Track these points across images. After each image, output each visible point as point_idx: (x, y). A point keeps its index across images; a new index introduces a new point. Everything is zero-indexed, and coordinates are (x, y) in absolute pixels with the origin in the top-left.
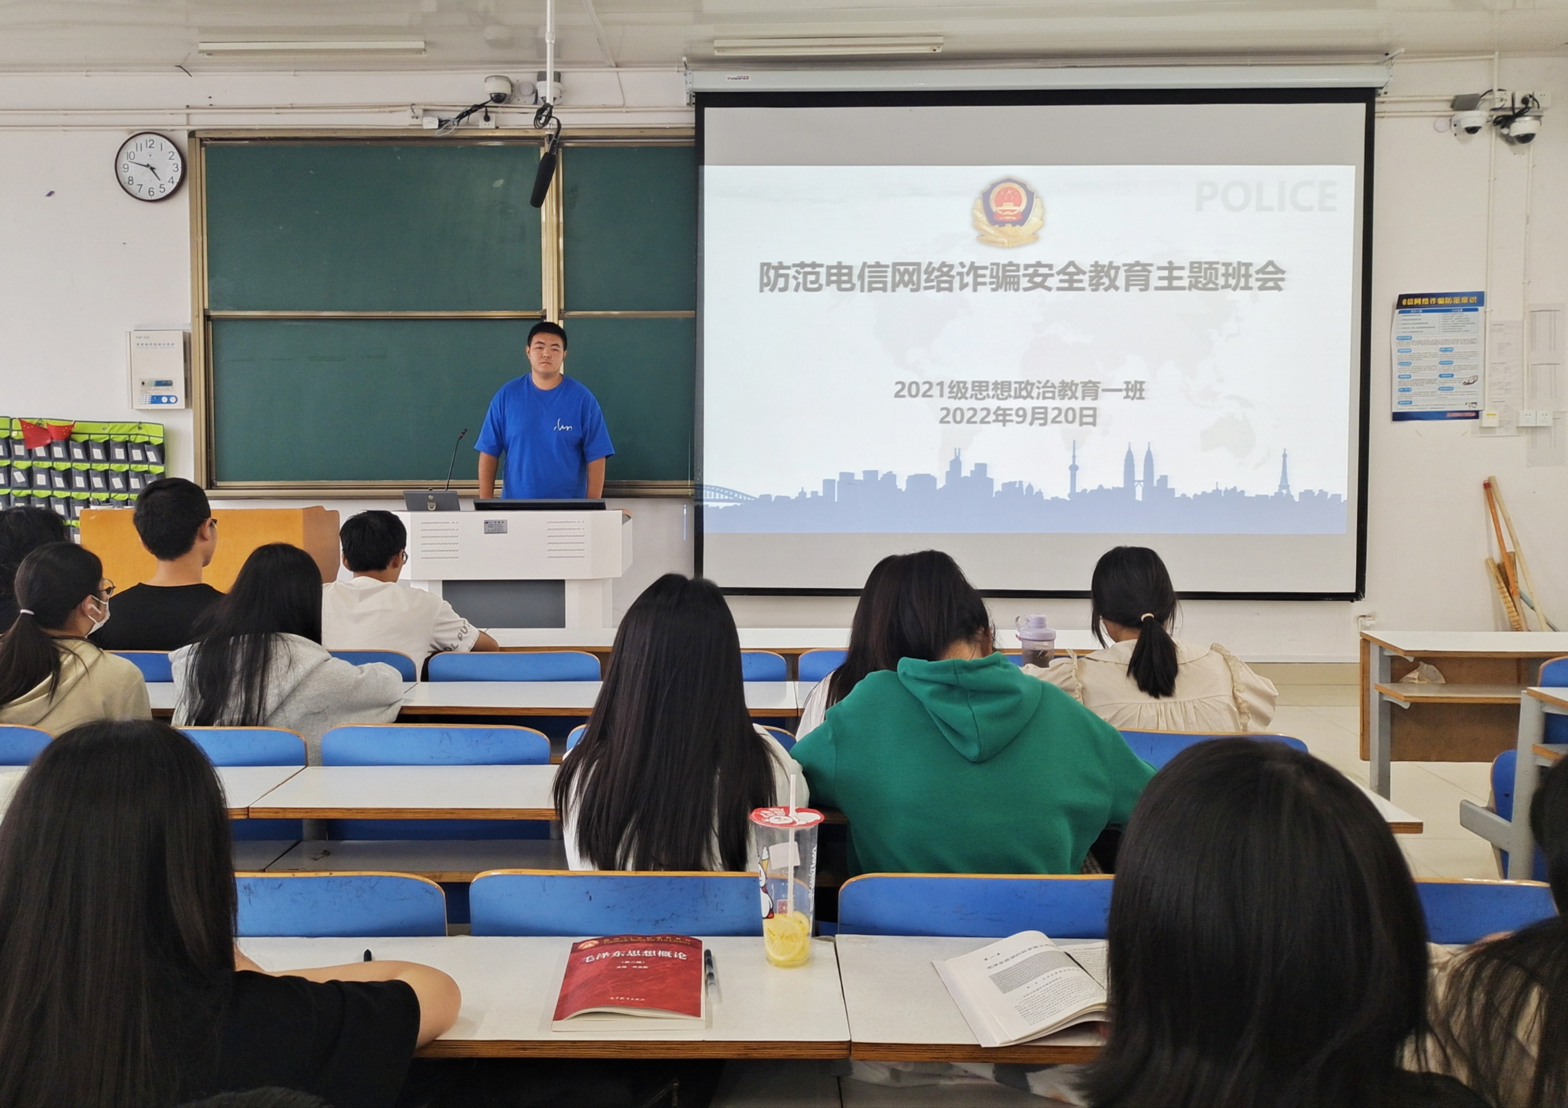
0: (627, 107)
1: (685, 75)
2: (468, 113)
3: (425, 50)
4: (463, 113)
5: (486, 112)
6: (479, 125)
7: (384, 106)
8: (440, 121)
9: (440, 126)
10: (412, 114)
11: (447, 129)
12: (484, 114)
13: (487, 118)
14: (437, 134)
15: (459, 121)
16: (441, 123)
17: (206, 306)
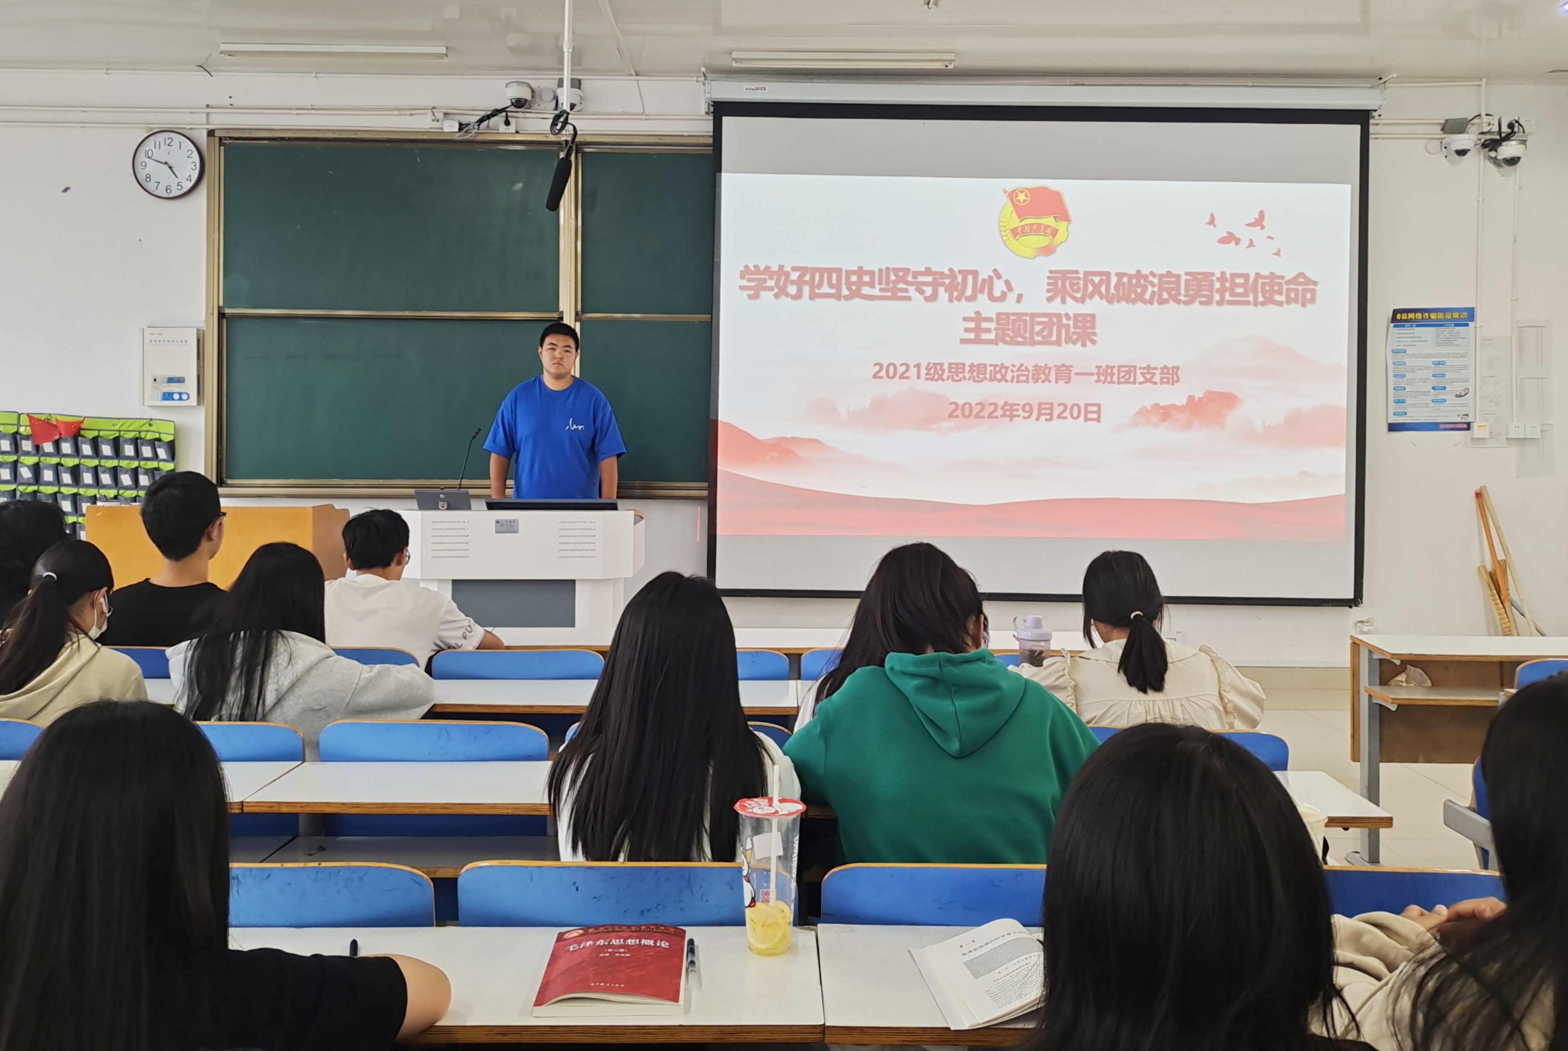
0: (646, 115)
1: (704, 85)
2: (488, 117)
3: (446, 55)
4: (483, 118)
5: (507, 116)
6: (499, 129)
7: (405, 110)
9: (460, 129)
10: (433, 118)
11: (468, 132)
12: (504, 119)
13: (507, 123)
14: (456, 137)
15: (479, 125)
16: (462, 126)
17: (221, 303)
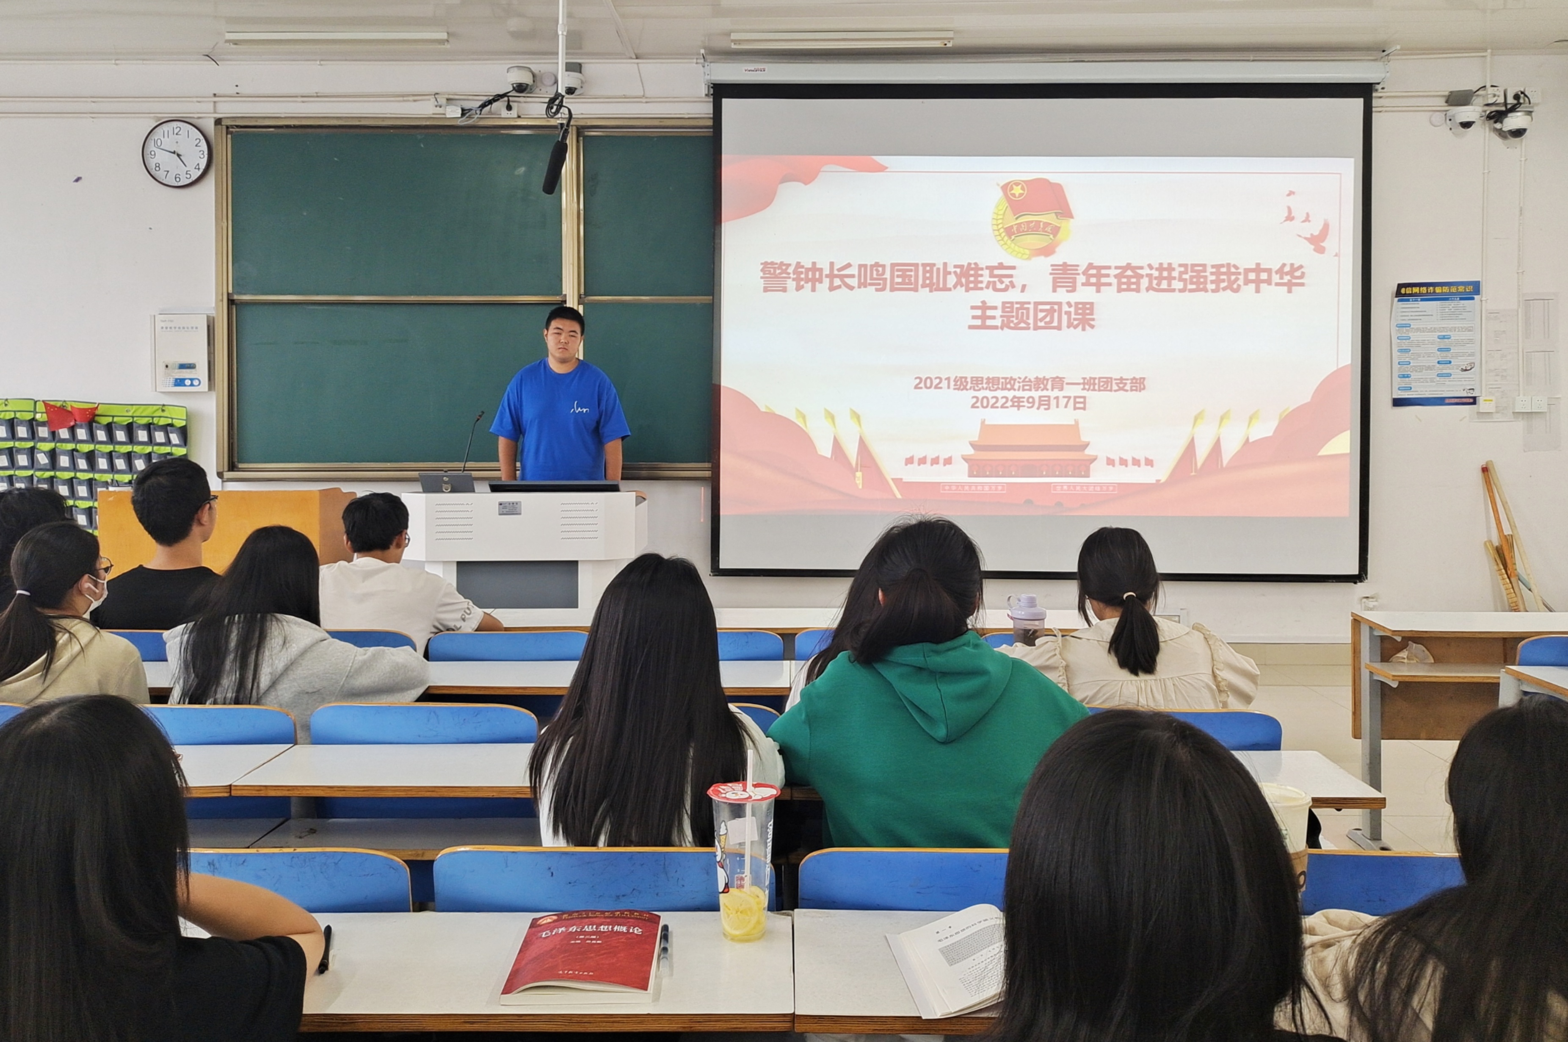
0: (646, 98)
1: (704, 67)
2: (490, 102)
3: (448, 41)
4: (485, 103)
5: (509, 101)
6: (501, 114)
7: (408, 95)
8: (463, 110)
9: (463, 114)
10: (436, 103)
11: (470, 117)
12: (506, 103)
13: (509, 108)
14: (459, 123)
15: (481, 110)
16: (464, 112)
17: (230, 290)
